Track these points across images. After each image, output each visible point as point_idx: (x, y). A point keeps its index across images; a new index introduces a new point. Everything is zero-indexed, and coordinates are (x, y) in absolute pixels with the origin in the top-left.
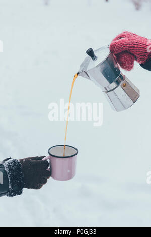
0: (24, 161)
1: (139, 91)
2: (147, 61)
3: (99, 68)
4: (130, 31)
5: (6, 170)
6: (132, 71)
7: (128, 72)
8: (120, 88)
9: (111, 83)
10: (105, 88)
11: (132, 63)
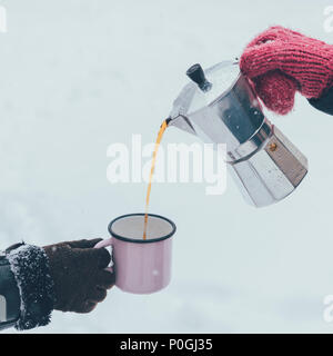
0: (54, 249)
1: (306, 160)
2: (324, 94)
3: (216, 107)
4: (285, 25)
5: (14, 269)
6: (291, 115)
7: (281, 116)
8: (262, 153)
9: (242, 142)
10: (230, 154)
11: (291, 98)
